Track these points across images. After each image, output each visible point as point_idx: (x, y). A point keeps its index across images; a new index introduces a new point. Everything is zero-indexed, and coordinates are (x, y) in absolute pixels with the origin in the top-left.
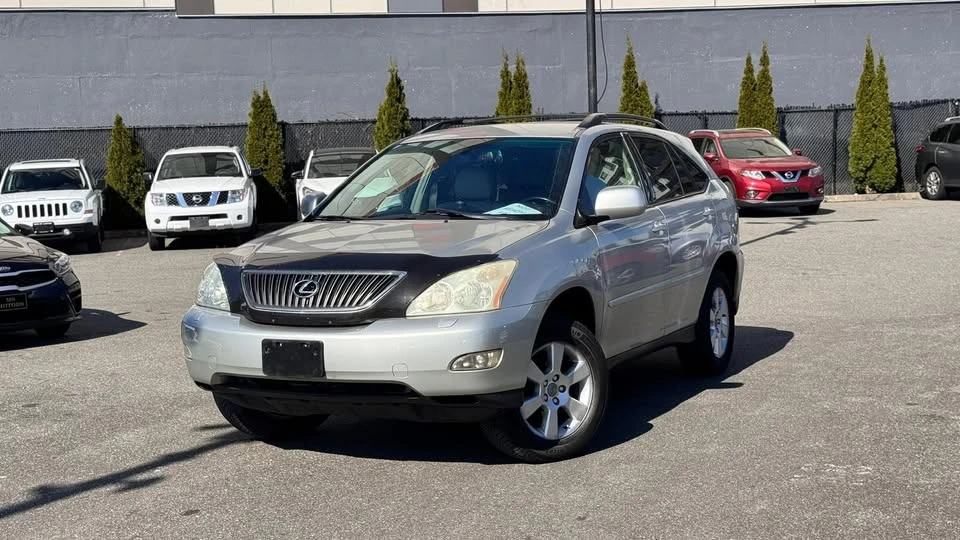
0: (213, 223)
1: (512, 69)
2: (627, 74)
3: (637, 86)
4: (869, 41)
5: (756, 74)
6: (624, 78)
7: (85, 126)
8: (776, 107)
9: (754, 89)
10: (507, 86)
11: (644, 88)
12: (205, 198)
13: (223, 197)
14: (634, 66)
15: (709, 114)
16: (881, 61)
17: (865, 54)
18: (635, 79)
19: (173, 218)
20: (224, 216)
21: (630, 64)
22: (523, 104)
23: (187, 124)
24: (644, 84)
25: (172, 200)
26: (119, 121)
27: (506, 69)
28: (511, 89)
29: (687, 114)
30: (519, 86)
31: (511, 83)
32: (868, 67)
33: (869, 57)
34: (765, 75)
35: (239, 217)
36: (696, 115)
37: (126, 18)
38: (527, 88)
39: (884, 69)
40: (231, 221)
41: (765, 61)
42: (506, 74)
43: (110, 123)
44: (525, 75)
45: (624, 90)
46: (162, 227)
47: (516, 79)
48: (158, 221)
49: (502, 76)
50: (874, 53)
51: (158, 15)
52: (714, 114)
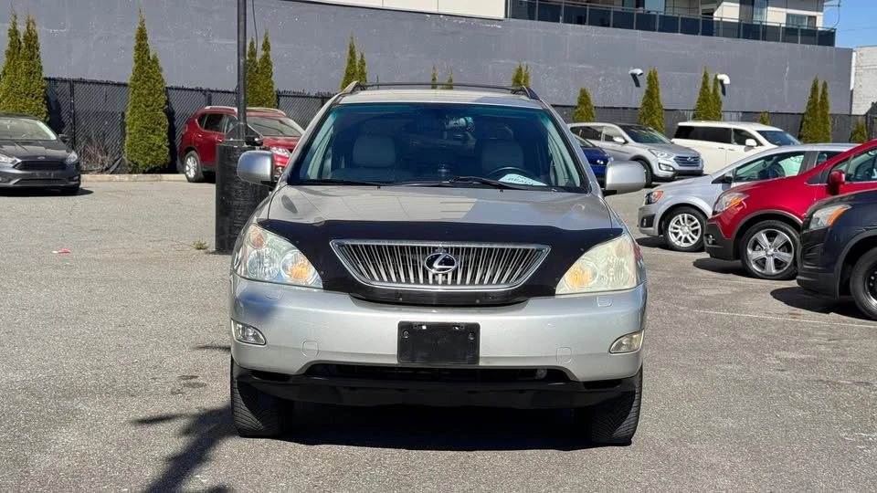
1: (22, 29)
2: (140, 45)
3: (149, 59)
4: (352, 38)
5: (258, 59)
6: (137, 50)
8: (275, 89)
9: (257, 72)
10: (15, 46)
11: (155, 61)
14: (146, 38)
15: (212, 91)
16: (362, 56)
17: (348, 49)
18: (147, 51)
21: (142, 36)
22: (34, 66)
24: (155, 57)
27: (14, 28)
28: (19, 49)
29: (192, 90)
30: (29, 47)
31: (20, 43)
32: (351, 62)
33: (352, 53)
34: (266, 59)
36: (201, 90)
38: (38, 49)
39: (364, 64)
41: (266, 46)
42: (14, 33)
44: (36, 37)
45: (136, 61)
47: (25, 38)
49: (10, 35)
50: (356, 49)
52: (217, 92)
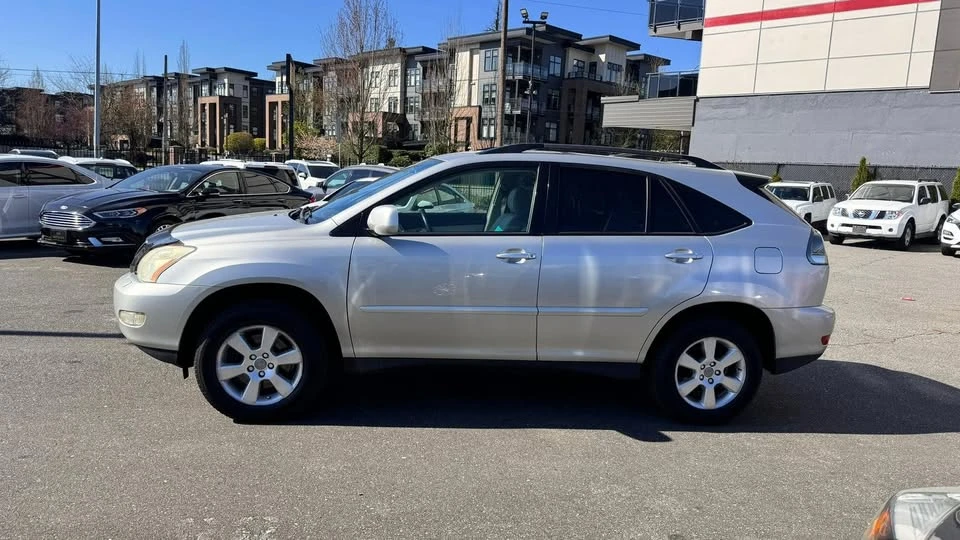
0: (870, 232)
7: (844, 164)
12: (867, 214)
13: (882, 215)
19: (843, 225)
20: (879, 228)
23: (914, 165)
25: (844, 213)
26: (864, 161)
35: (891, 230)
37: (893, 94)
40: (884, 232)
43: (857, 162)
46: (834, 229)
48: (832, 226)
51: (916, 92)
